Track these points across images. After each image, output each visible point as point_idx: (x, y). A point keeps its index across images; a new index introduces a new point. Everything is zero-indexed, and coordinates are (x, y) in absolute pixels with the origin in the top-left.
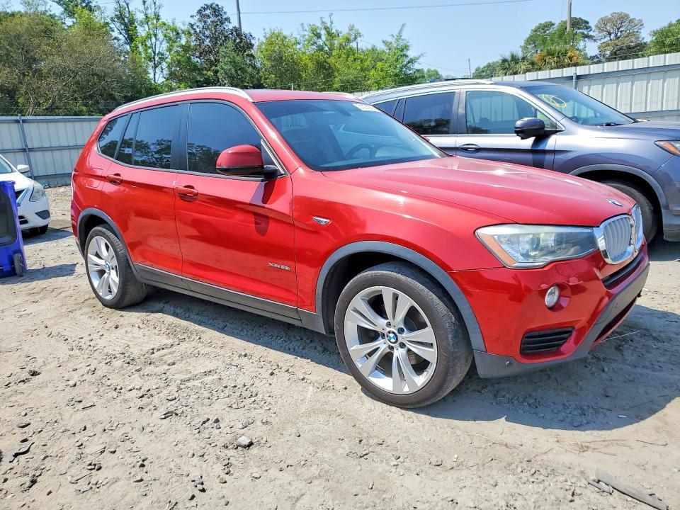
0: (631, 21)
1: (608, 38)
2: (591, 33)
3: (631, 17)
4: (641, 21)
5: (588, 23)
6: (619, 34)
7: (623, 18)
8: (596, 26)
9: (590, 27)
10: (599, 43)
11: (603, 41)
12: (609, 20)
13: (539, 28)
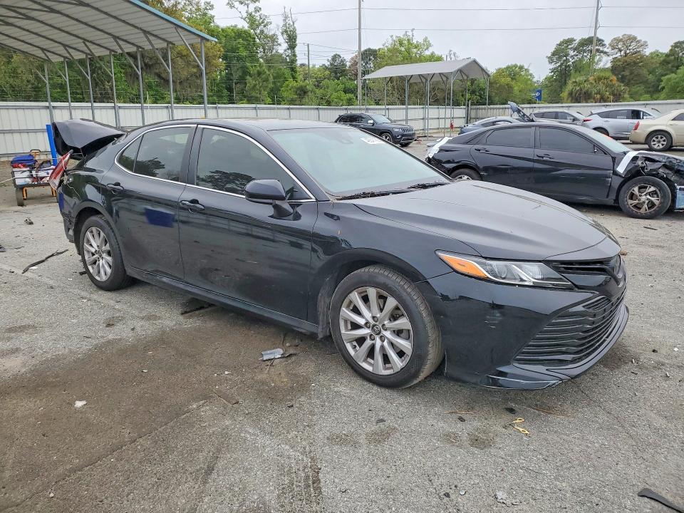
0: (639, 41)
1: (619, 54)
2: (606, 50)
3: (638, 39)
4: (646, 42)
5: (603, 41)
6: (628, 51)
7: (633, 39)
8: (610, 45)
9: (605, 45)
10: (611, 58)
11: (614, 56)
12: (621, 40)
13: (563, 42)
